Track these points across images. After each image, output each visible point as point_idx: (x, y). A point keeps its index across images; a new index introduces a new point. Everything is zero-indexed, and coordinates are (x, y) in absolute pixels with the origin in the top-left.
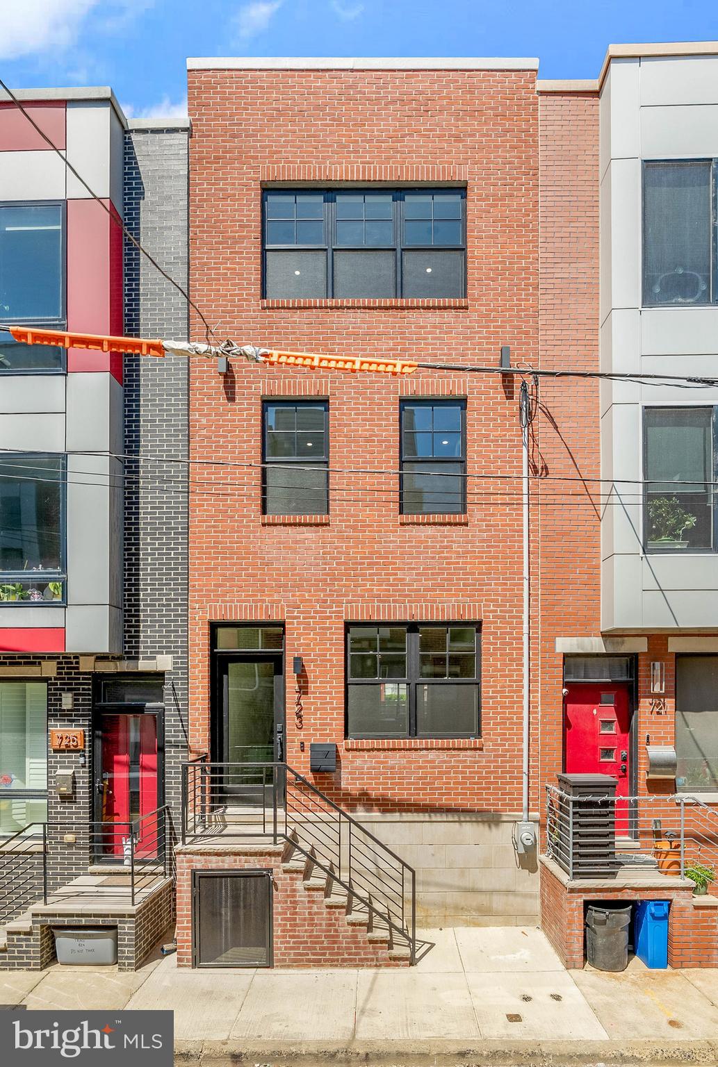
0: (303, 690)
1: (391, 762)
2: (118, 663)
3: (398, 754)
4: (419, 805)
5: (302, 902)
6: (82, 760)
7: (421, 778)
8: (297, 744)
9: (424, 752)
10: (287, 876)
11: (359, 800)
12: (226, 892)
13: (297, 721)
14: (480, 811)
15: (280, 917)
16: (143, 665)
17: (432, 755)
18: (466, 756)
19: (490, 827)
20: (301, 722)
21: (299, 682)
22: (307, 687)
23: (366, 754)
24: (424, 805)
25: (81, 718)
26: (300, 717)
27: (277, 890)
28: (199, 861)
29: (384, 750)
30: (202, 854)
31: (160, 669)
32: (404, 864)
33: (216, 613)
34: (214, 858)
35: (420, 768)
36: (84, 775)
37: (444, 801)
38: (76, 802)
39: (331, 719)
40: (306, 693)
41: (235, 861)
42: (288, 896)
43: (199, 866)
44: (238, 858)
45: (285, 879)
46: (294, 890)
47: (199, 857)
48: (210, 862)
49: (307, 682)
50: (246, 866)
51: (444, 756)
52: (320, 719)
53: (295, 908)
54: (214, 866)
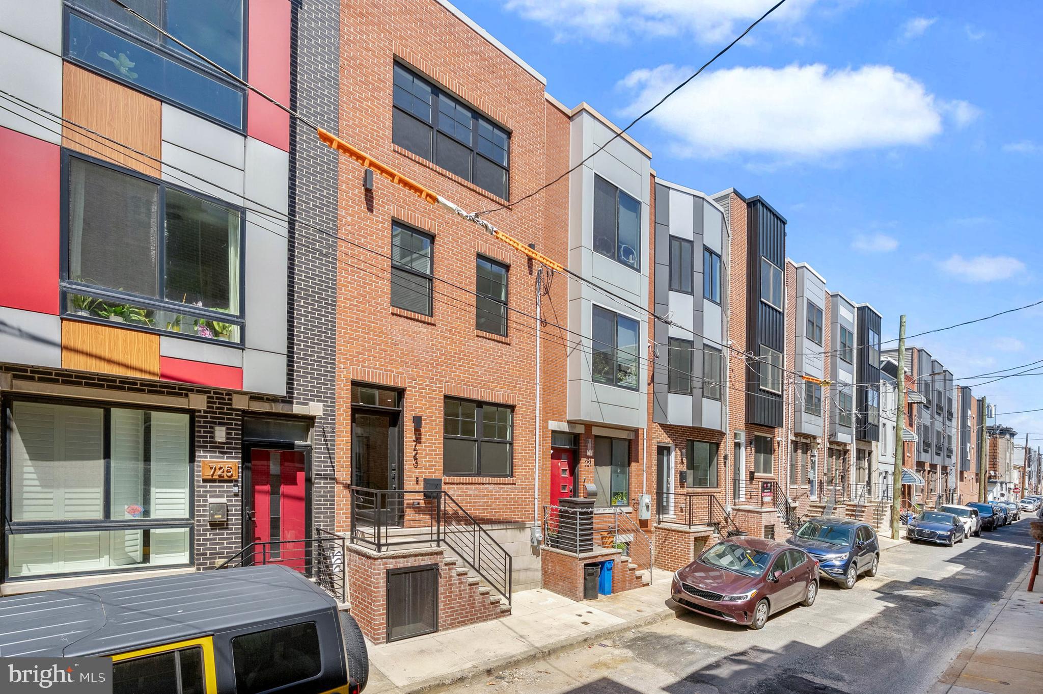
0: (418, 440)
1: (470, 492)
2: (273, 404)
3: (473, 487)
4: (484, 519)
5: (455, 584)
6: (236, 489)
7: (485, 502)
8: (414, 478)
9: (487, 486)
10: (447, 567)
11: (450, 517)
12: (409, 584)
13: (414, 462)
14: (515, 522)
15: (442, 596)
16: (297, 409)
17: (491, 487)
18: (508, 488)
19: (520, 531)
20: (417, 463)
21: (415, 434)
22: (420, 438)
23: (455, 486)
24: (487, 519)
25: (234, 451)
26: (416, 459)
27: (441, 578)
28: (392, 563)
29: (466, 484)
30: (394, 558)
31: (312, 413)
32: (506, 553)
33: (357, 374)
34: (401, 560)
35: (485, 495)
36: (236, 503)
37: (497, 516)
38: (228, 528)
39: (435, 462)
40: (420, 442)
41: (415, 561)
42: (447, 581)
43: (391, 567)
44: (417, 558)
45: (446, 570)
46: (451, 577)
47: (391, 560)
48: (399, 563)
49: (420, 434)
50: (422, 563)
51: (497, 488)
52: (428, 461)
53: (451, 589)
54: (401, 566)
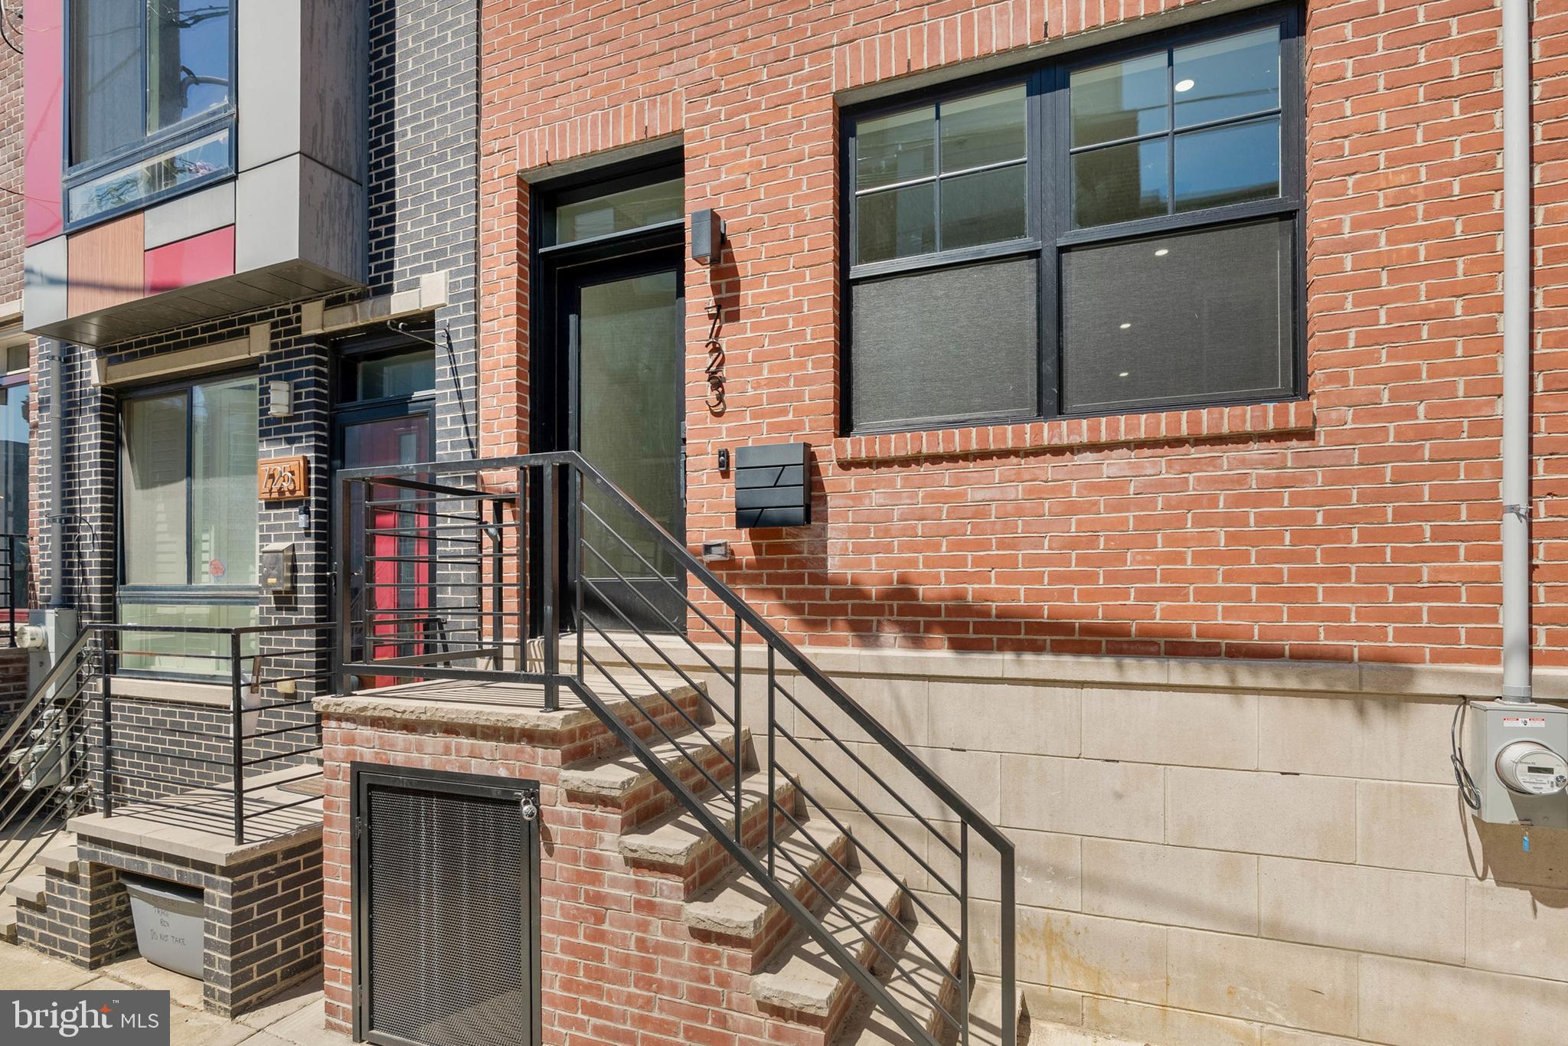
0: (726, 309)
1: (974, 495)
2: (357, 305)
3: (999, 469)
4: (1068, 629)
5: (618, 900)
6: (302, 520)
7: (1073, 544)
8: (712, 460)
9: (1089, 457)
10: (577, 811)
11: (877, 610)
12: (430, 843)
13: (712, 396)
14: (1304, 656)
15: (559, 939)
16: (401, 303)
17: (1114, 465)
18: (1243, 462)
19: (1361, 711)
20: (720, 398)
21: (716, 289)
22: (736, 301)
23: (897, 474)
25: (303, 434)
26: (717, 383)
27: (550, 852)
28: (368, 740)
29: (953, 458)
30: (376, 722)
31: (426, 304)
32: (970, 817)
33: (532, 152)
34: (400, 737)
35: (1072, 509)
36: (307, 550)
37: (1159, 614)
38: (296, 609)
39: (799, 381)
40: (734, 317)
41: (447, 751)
42: (580, 876)
43: (368, 755)
44: (454, 740)
45: (572, 821)
46: (596, 861)
47: (367, 732)
48: (392, 747)
49: (735, 286)
50: (476, 767)
51: (1157, 465)
52: (770, 382)
53: (600, 919)
54: (398, 759)
